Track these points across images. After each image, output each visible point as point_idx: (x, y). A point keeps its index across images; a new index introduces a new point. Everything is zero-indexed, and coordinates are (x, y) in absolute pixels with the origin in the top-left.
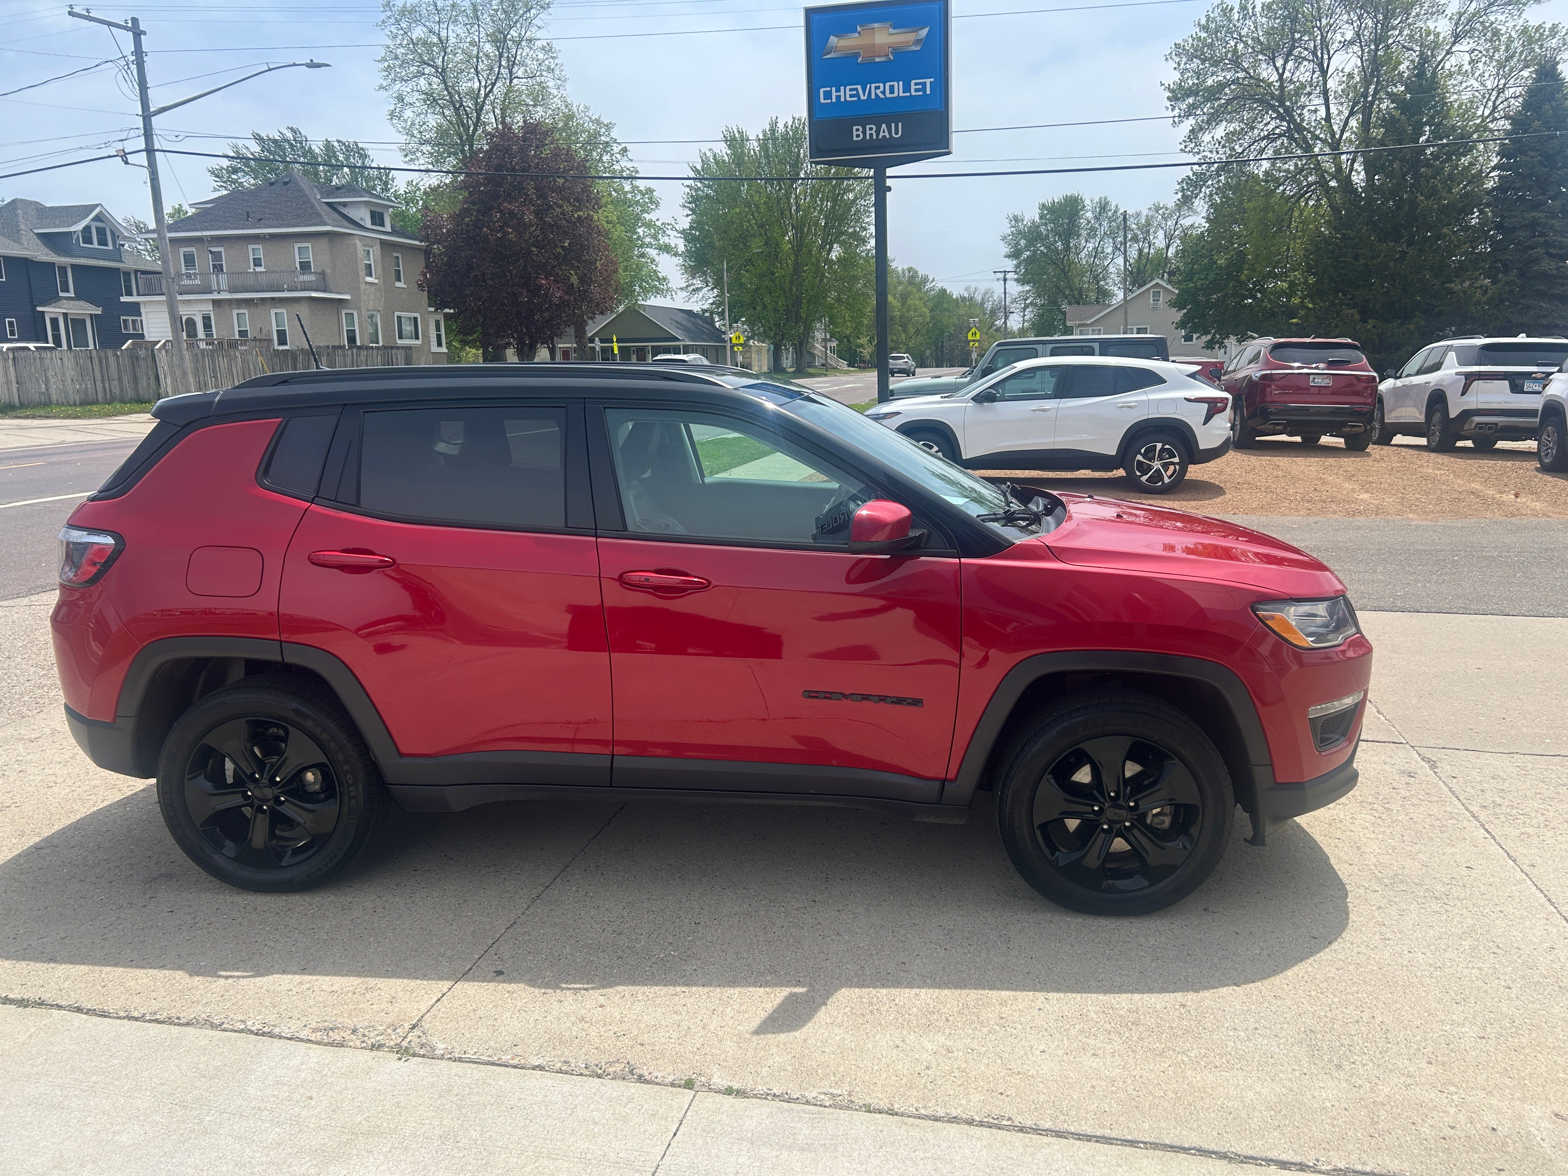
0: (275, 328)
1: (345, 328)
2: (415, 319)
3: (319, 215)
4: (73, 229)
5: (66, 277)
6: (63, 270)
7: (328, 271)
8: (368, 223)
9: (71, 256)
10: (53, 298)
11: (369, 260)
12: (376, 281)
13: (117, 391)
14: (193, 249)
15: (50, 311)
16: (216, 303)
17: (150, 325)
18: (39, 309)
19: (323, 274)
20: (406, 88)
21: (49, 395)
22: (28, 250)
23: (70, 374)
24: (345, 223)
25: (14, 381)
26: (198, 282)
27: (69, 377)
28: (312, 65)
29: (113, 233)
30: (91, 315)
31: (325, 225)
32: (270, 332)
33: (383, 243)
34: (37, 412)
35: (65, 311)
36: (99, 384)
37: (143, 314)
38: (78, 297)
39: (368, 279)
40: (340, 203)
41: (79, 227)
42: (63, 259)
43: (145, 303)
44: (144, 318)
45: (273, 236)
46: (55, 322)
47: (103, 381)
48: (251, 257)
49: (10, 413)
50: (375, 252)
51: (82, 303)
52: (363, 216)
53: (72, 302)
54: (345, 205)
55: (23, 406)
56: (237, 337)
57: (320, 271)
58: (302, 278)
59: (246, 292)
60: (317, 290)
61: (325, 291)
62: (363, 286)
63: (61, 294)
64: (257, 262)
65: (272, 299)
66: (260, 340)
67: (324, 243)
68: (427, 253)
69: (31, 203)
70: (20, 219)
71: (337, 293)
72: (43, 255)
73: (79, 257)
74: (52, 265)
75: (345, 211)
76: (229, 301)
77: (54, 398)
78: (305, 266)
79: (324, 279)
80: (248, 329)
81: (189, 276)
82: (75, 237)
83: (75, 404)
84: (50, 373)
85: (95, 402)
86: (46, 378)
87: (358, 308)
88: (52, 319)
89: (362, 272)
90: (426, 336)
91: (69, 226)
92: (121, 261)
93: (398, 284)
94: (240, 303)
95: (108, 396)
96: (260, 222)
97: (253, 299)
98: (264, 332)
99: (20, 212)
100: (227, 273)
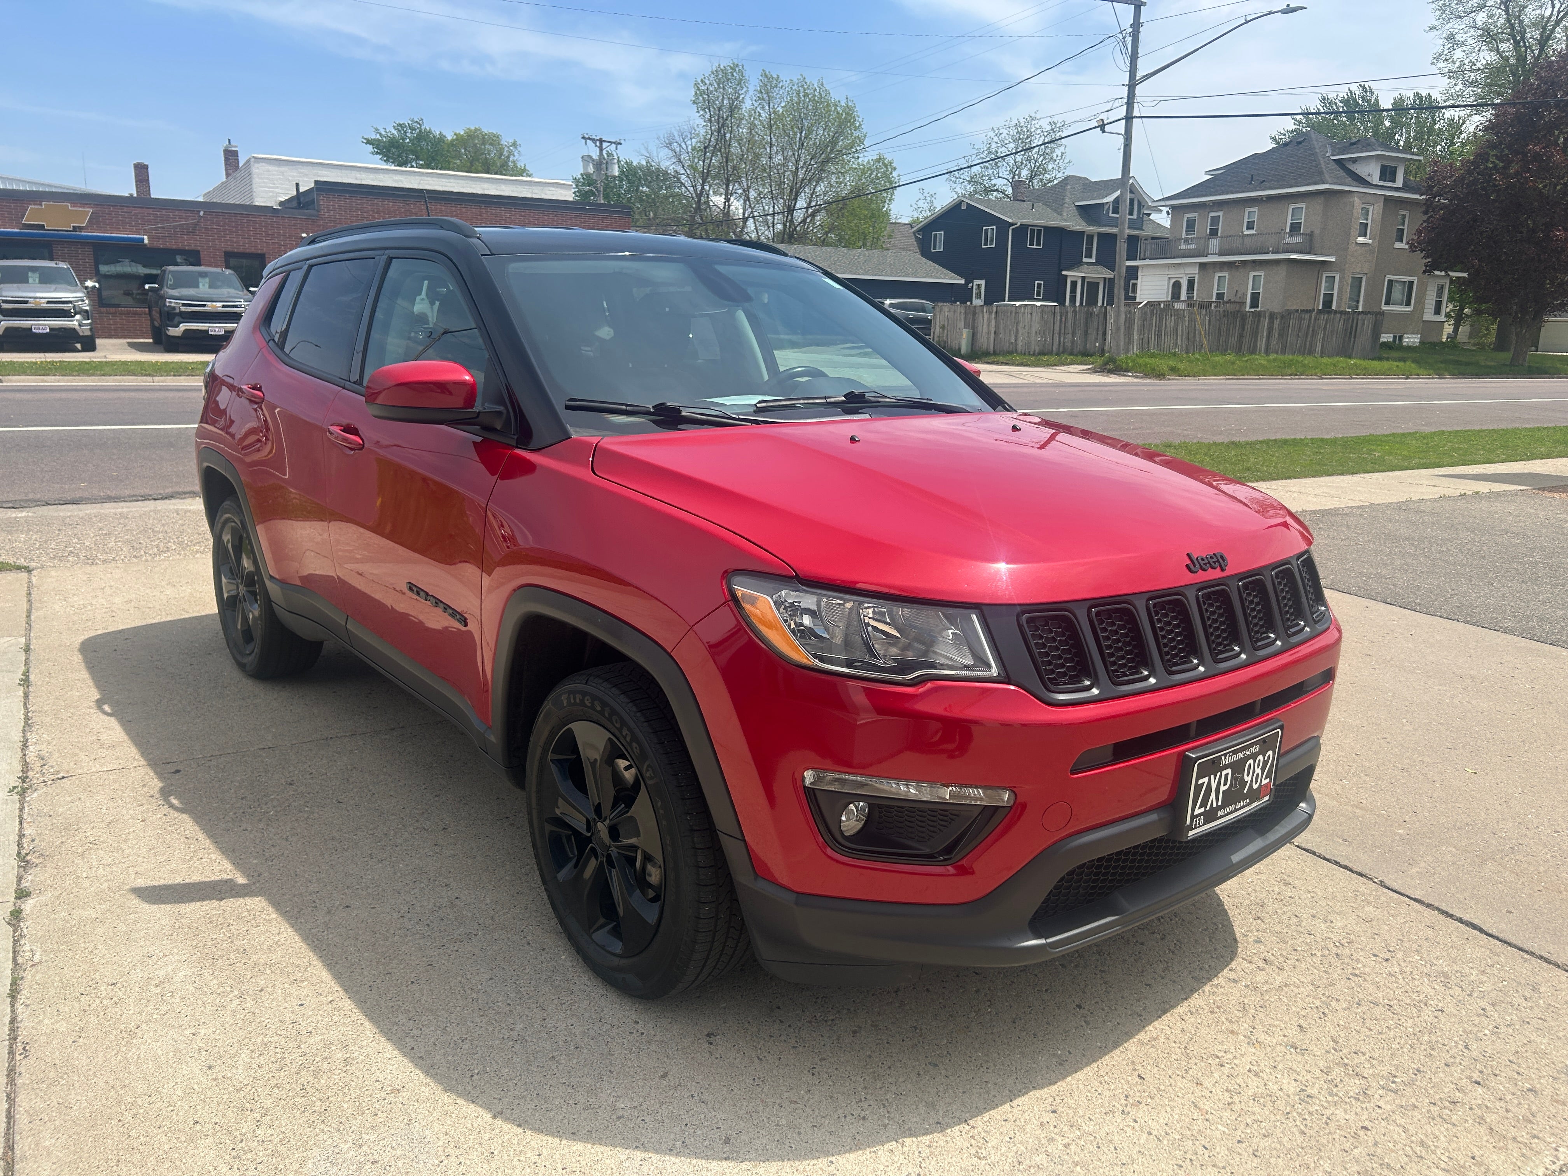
0: (1250, 291)
1: (1323, 292)
2: (1411, 283)
3: (1321, 173)
4: (1105, 200)
5: (1092, 245)
6: (1090, 237)
7: (1317, 232)
8: (1376, 180)
9: (1099, 225)
10: (1076, 263)
11: (1367, 219)
12: (1370, 242)
13: (1069, 344)
14: (1196, 215)
15: (1072, 274)
16: (1203, 266)
17: (1143, 288)
18: (1064, 273)
19: (1311, 235)
20: (1457, 26)
21: (1016, 345)
22: (1066, 220)
23: (1036, 326)
24: (1349, 180)
25: (993, 332)
26: (1193, 246)
27: (1034, 329)
28: (1289, 10)
29: (1139, 203)
30: (1105, 279)
31: (1323, 183)
32: (1245, 295)
33: (1387, 199)
34: (1001, 359)
35: (1083, 275)
36: (1056, 336)
37: (1140, 278)
38: (1098, 263)
39: (1361, 240)
40: (1349, 159)
41: (1110, 199)
42: (1091, 228)
43: (1143, 266)
44: (1139, 282)
45: (1270, 198)
46: (1074, 284)
47: (1060, 334)
48: (1246, 220)
49: (986, 359)
50: (1376, 211)
51: (1099, 268)
52: (1372, 172)
53: (1091, 267)
54: (1354, 160)
55: (995, 353)
56: (1214, 299)
57: (1308, 232)
58: (1288, 240)
59: (1234, 255)
60: (1300, 252)
61: (1309, 253)
62: (1352, 247)
63: (1085, 260)
64: (1251, 226)
65: (1254, 261)
66: (1235, 302)
67: (1319, 202)
68: (1428, 207)
69: (1080, 178)
70: (1068, 193)
71: (1322, 255)
72: (1076, 224)
73: (1106, 226)
74: (1082, 233)
75: (1353, 167)
76: (1214, 264)
77: (1019, 348)
78: (1295, 228)
79: (1311, 241)
80: (1225, 291)
81: (1186, 241)
82: (1106, 207)
83: (1034, 354)
84: (1020, 325)
85: (1050, 353)
86: (1017, 330)
87: (1342, 271)
88: (1072, 282)
89: (1355, 230)
90: (1421, 302)
91: (1103, 198)
92: (1141, 229)
93: (1398, 245)
94: (1222, 265)
95: (1061, 349)
96: (1262, 185)
97: (1235, 262)
98: (1239, 295)
99: (1069, 187)
100: (1222, 237)
